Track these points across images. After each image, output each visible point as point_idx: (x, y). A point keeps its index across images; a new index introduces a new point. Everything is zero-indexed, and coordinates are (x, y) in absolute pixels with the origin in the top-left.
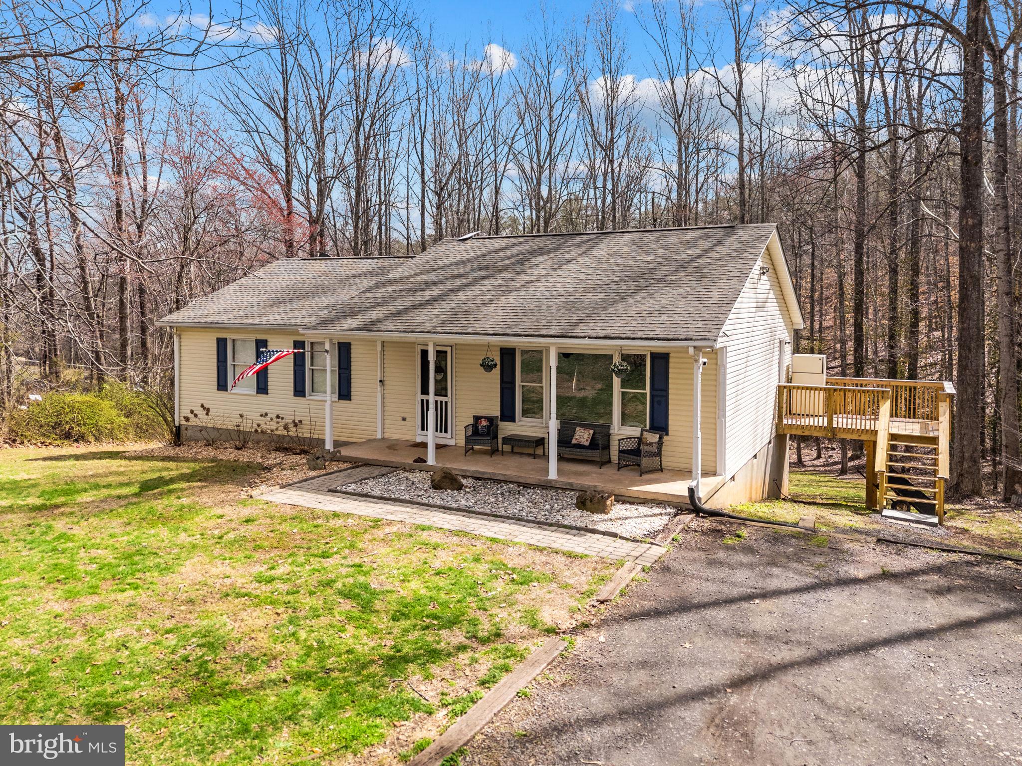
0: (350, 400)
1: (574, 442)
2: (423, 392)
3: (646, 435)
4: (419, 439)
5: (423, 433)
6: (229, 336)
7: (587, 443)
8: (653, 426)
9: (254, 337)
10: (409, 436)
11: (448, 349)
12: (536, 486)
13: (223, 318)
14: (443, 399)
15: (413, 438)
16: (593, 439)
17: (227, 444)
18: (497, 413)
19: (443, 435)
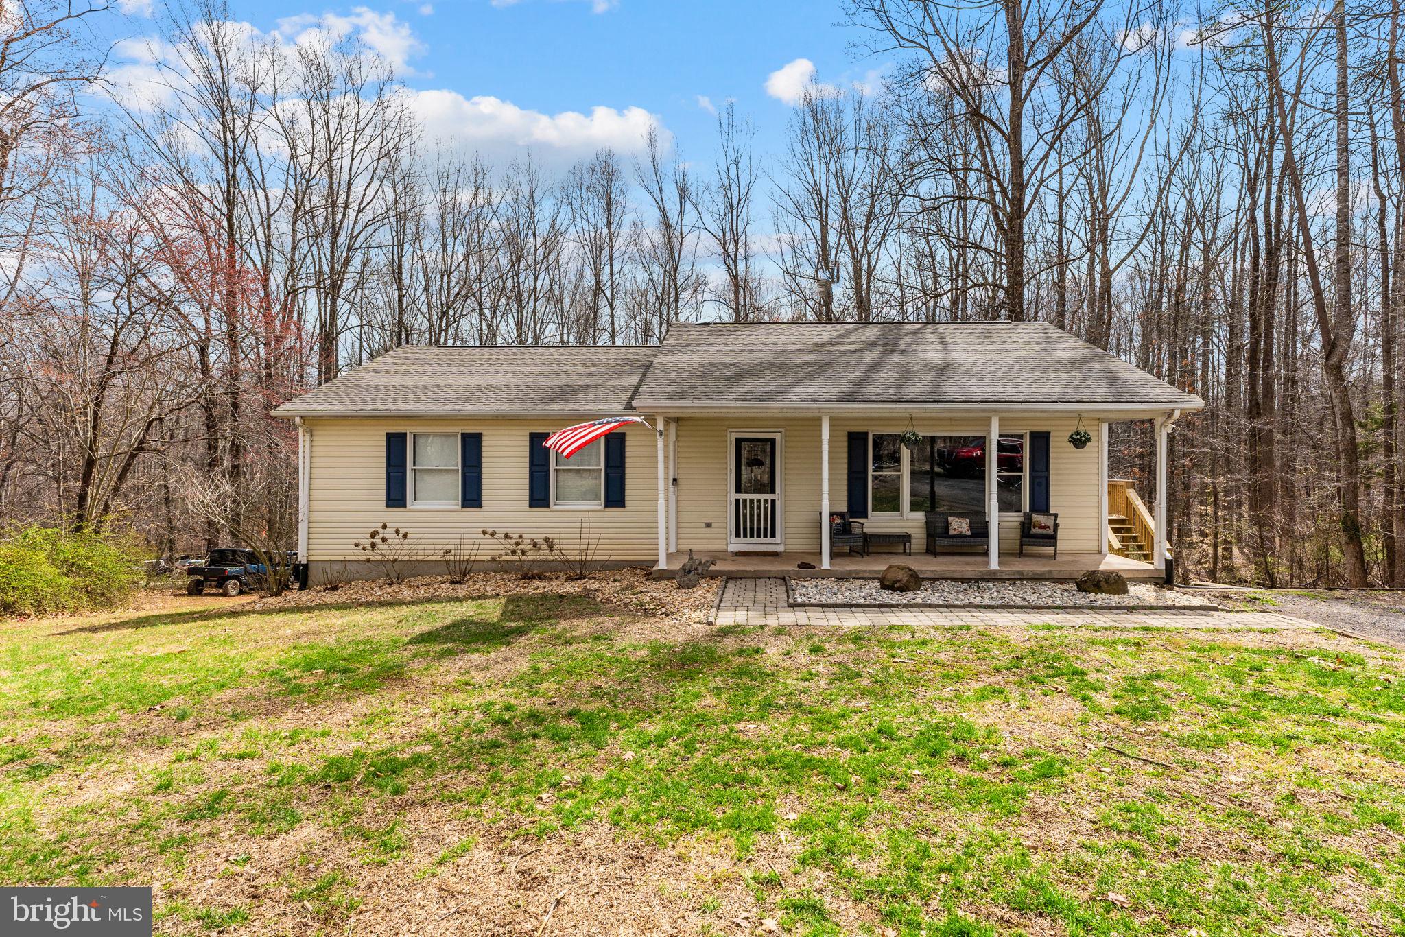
0: (623, 506)
1: (952, 532)
2: (738, 490)
3: (1036, 518)
4: (732, 548)
5: (738, 540)
6: (409, 429)
7: (969, 533)
8: (1034, 509)
9: (458, 430)
10: (716, 546)
11: (777, 436)
12: (977, 580)
13: (401, 405)
14: (769, 497)
15: (722, 548)
16: (971, 528)
17: (428, 580)
18: (845, 509)
19: (769, 540)
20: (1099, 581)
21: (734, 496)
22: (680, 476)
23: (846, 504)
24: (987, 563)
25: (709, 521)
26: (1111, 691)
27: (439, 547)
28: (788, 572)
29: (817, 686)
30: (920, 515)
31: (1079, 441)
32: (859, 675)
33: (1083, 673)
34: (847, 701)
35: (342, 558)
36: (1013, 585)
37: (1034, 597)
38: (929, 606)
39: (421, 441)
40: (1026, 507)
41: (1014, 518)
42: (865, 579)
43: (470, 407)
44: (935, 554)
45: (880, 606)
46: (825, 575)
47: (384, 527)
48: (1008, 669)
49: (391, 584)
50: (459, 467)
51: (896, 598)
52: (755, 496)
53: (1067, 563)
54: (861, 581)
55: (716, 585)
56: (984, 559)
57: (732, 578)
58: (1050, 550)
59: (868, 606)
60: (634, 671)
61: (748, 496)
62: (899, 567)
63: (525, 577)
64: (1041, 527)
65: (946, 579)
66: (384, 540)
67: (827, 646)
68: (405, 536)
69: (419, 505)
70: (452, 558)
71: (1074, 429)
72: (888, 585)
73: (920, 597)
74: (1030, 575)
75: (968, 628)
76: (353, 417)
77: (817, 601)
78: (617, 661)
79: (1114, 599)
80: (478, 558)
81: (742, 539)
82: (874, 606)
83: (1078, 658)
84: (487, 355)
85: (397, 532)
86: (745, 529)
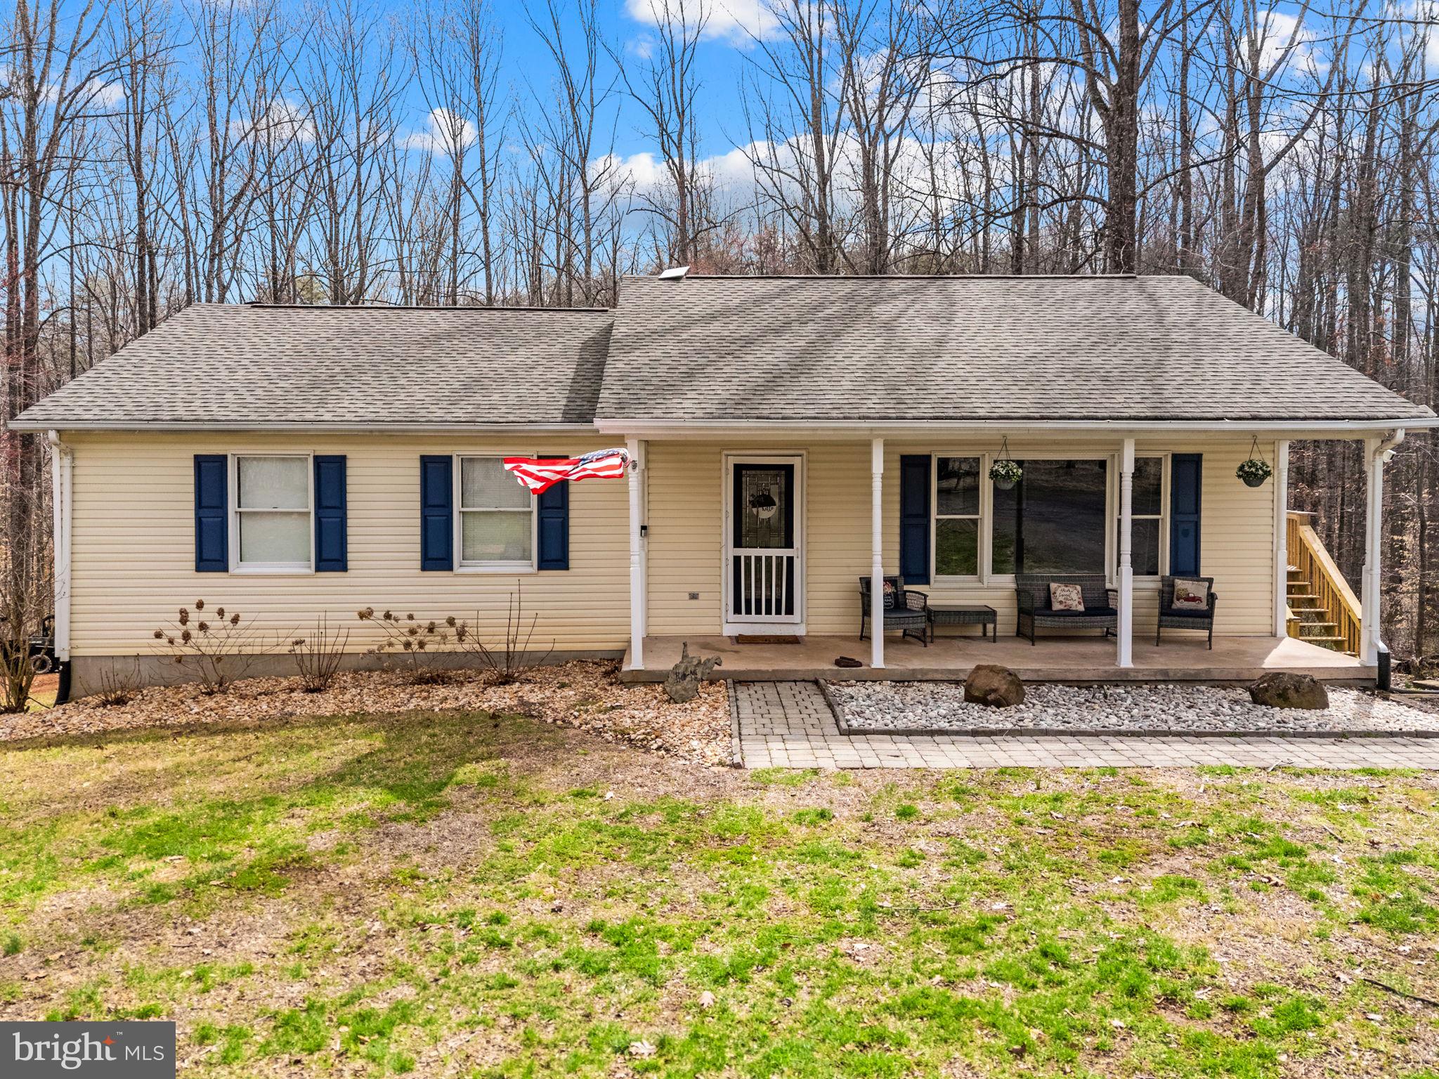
0: (567, 568)
1: (1056, 607)
2: (738, 544)
3: (1182, 584)
4: (730, 631)
5: (738, 618)
6: (231, 450)
7: (1081, 608)
8: (1177, 571)
9: (310, 450)
10: (705, 627)
11: (796, 462)
12: (1101, 683)
13: (219, 413)
14: (785, 553)
15: (713, 630)
16: (1085, 600)
17: (265, 685)
18: (895, 572)
19: (783, 617)
20: (1286, 689)
21: (732, 552)
22: (651, 523)
23: (897, 563)
24: (1114, 656)
25: (694, 589)
26: (1347, 883)
27: (283, 632)
28: (823, 672)
29: (927, 876)
30: (1007, 581)
31: (1253, 475)
32: (982, 857)
33: (1300, 853)
34: (979, 902)
35: (133, 652)
36: (1154, 691)
37: (1191, 715)
38: (1046, 733)
39: (250, 471)
40: (1165, 567)
41: (1150, 583)
42: (935, 682)
43: (328, 417)
44: (1033, 639)
45: (974, 733)
46: (877, 677)
47: (200, 605)
48: (1191, 845)
49: (210, 694)
50: (311, 508)
51: (994, 719)
52: (763, 553)
53: (1229, 654)
54: (931, 686)
55: (720, 691)
56: (1108, 648)
57: (740, 682)
58: (1204, 634)
59: (957, 733)
60: (653, 852)
61: (754, 552)
62: (992, 669)
63: (421, 680)
64: (1188, 599)
65: (1056, 682)
66: (203, 627)
67: (920, 806)
68: (235, 620)
69: (248, 568)
70: (305, 650)
71: (1246, 458)
72: (979, 697)
73: (1027, 716)
74: (1179, 676)
75: (1113, 772)
76: (141, 431)
77: (879, 725)
78: (622, 835)
79: (1311, 718)
80: (348, 649)
81: (743, 617)
82: (966, 733)
83: (1285, 826)
84: (334, 321)
85: (221, 612)
86: (748, 602)
